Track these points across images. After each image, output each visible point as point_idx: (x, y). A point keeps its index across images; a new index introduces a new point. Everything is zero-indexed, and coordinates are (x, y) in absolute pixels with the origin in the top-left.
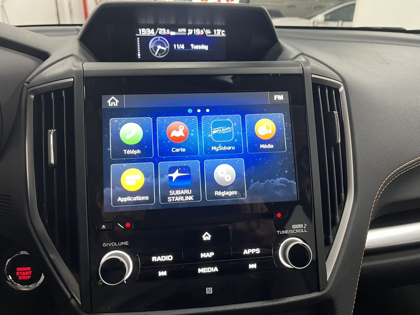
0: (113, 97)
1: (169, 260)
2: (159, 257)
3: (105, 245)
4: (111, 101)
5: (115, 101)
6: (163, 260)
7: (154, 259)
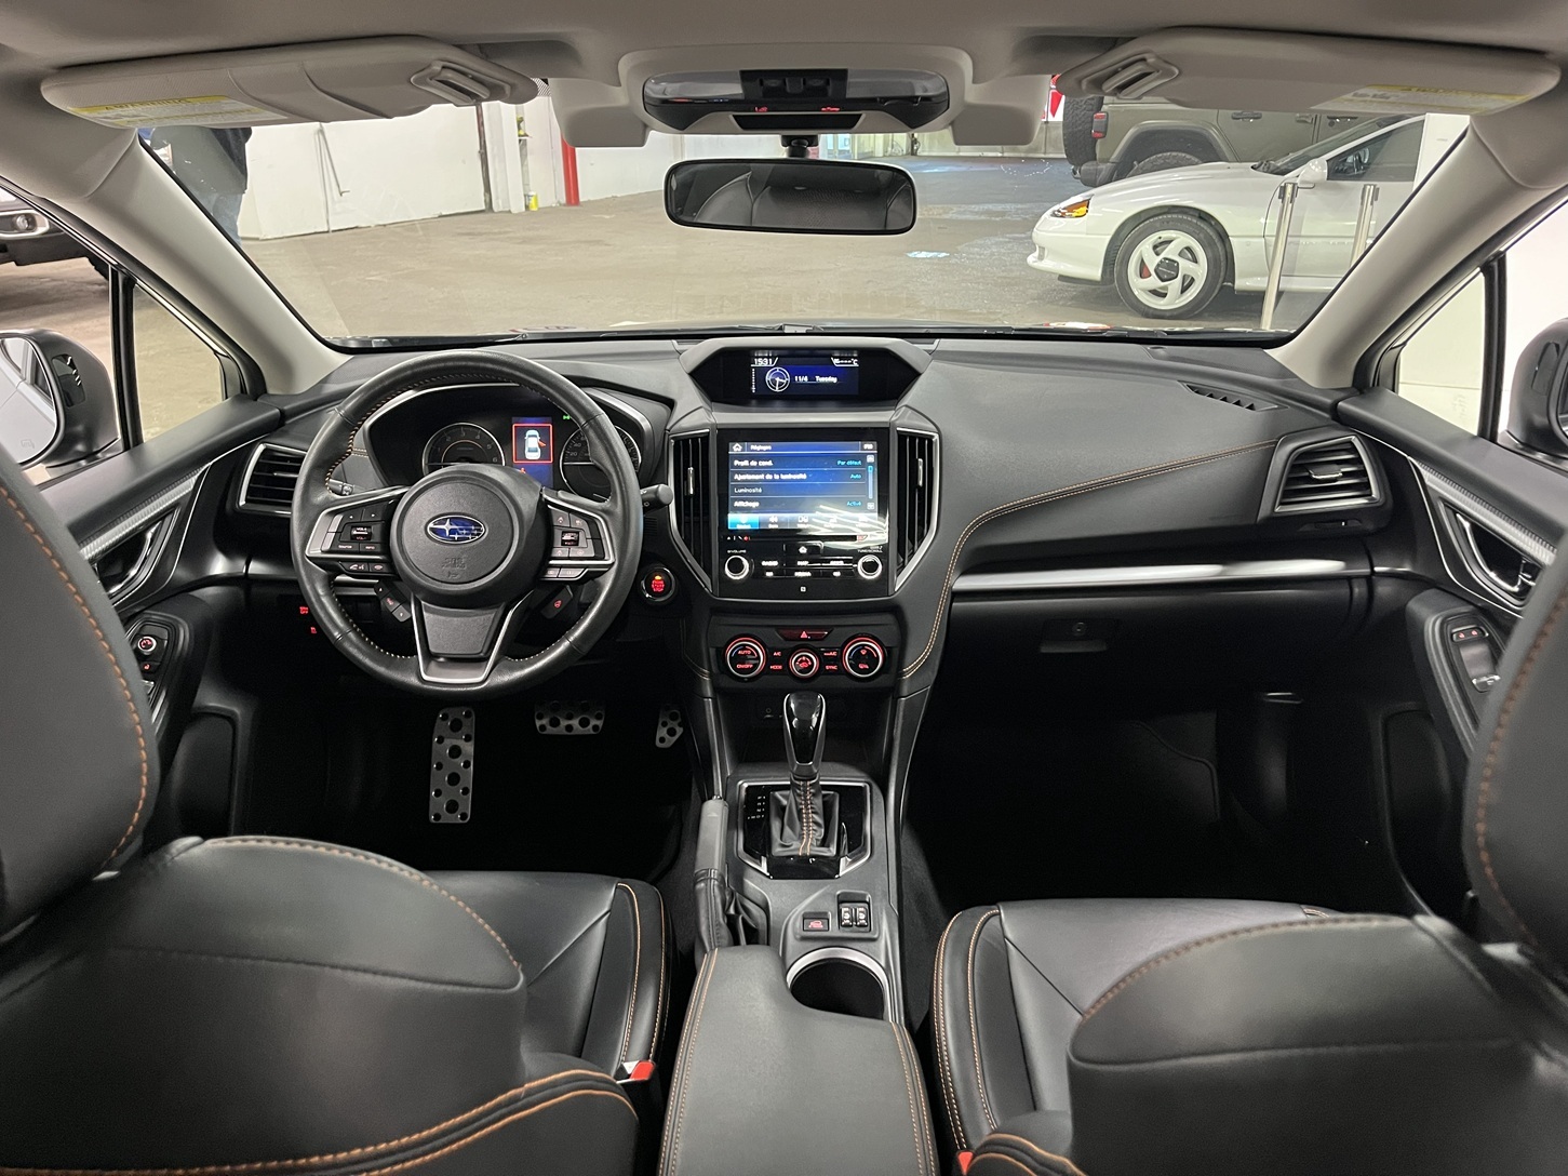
0: (737, 445)
1: (775, 565)
2: (767, 562)
5: (736, 448)
6: (770, 565)
7: (764, 563)
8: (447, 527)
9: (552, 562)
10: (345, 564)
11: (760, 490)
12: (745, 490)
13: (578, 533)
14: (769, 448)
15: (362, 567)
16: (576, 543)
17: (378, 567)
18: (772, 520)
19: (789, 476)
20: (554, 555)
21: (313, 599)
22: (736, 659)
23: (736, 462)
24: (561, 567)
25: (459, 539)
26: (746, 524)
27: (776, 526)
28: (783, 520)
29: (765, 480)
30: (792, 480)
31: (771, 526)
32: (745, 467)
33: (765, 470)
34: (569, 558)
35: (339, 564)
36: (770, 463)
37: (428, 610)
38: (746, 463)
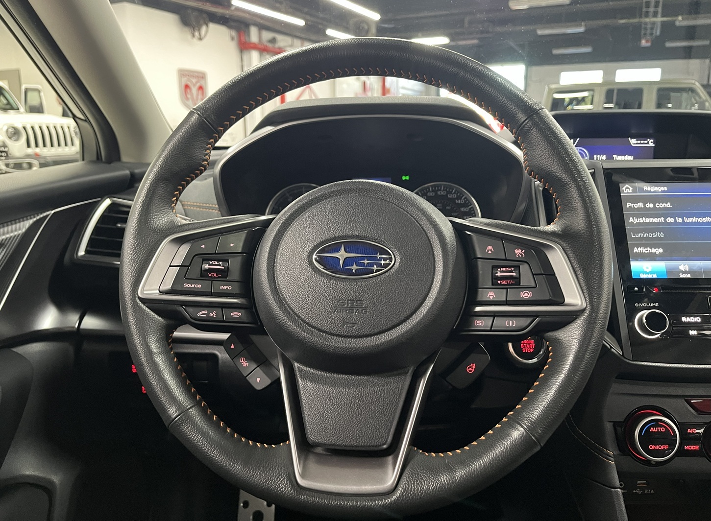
0: (627, 185)
1: (698, 321)
2: (688, 318)
3: (637, 305)
4: (626, 189)
5: (629, 188)
6: (692, 321)
7: (684, 319)
8: (342, 255)
9: (478, 309)
10: (190, 310)
11: (662, 235)
12: (645, 235)
13: (517, 268)
14: (666, 189)
15: (213, 314)
16: (515, 282)
17: (236, 314)
18: (682, 268)
19: (695, 220)
20: (480, 298)
21: (143, 359)
22: (647, 438)
23: (629, 205)
24: (494, 315)
25: (358, 273)
26: (651, 273)
27: (689, 276)
28: (695, 268)
29: (666, 223)
30: (698, 223)
31: (682, 276)
32: (639, 209)
33: (665, 213)
34: (507, 303)
35: (181, 309)
36: (668, 205)
37: (305, 376)
38: (640, 205)
